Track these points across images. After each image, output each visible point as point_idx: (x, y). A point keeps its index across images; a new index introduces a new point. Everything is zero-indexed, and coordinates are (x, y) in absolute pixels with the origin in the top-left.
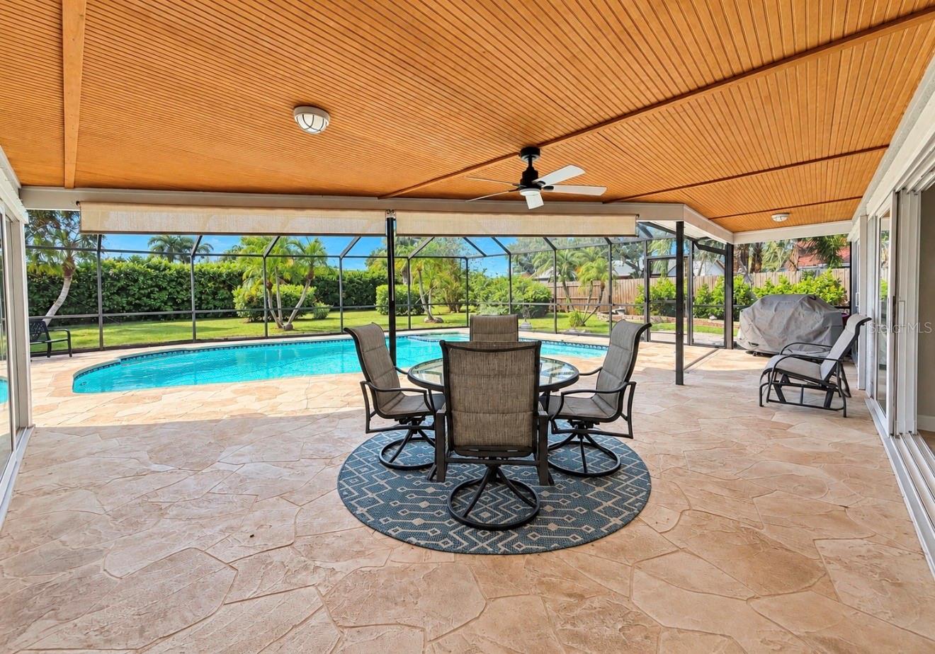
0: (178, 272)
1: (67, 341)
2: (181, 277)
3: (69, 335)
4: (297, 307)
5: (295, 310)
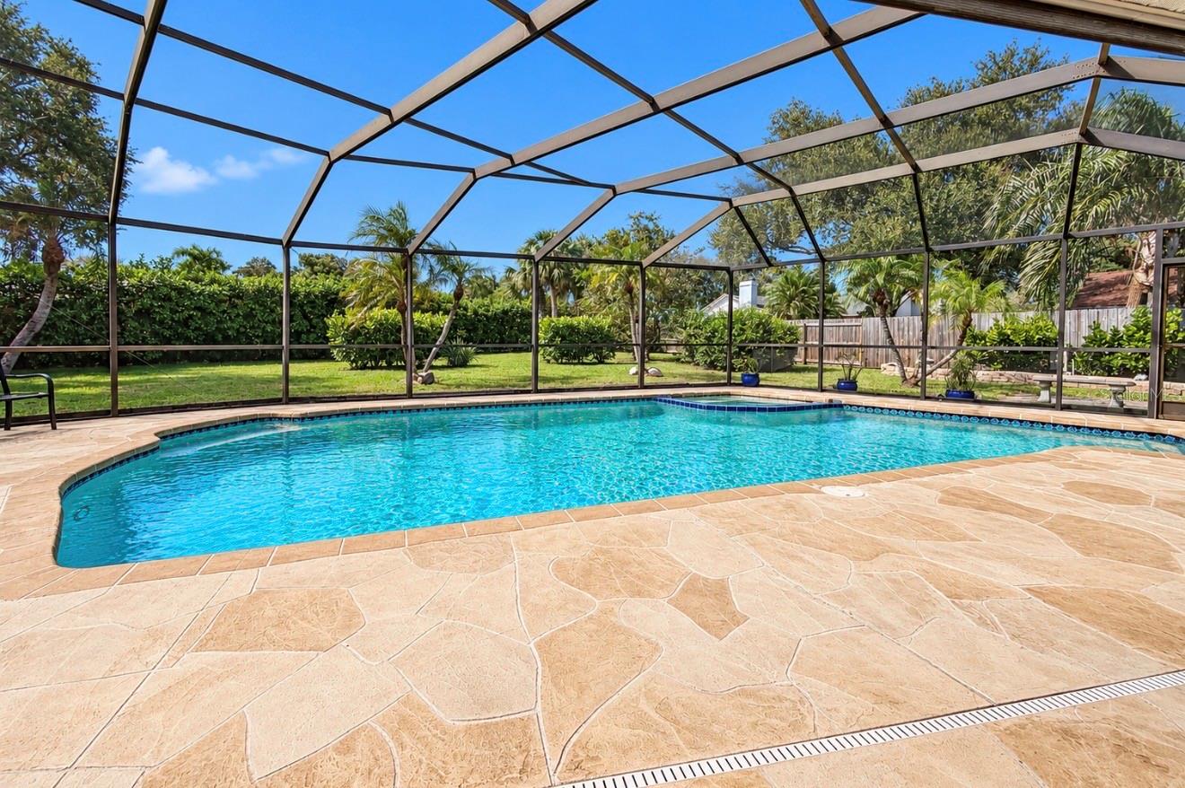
0: (232, 288)
1: (47, 398)
2: (238, 297)
3: (51, 387)
4: (438, 343)
5: (434, 349)
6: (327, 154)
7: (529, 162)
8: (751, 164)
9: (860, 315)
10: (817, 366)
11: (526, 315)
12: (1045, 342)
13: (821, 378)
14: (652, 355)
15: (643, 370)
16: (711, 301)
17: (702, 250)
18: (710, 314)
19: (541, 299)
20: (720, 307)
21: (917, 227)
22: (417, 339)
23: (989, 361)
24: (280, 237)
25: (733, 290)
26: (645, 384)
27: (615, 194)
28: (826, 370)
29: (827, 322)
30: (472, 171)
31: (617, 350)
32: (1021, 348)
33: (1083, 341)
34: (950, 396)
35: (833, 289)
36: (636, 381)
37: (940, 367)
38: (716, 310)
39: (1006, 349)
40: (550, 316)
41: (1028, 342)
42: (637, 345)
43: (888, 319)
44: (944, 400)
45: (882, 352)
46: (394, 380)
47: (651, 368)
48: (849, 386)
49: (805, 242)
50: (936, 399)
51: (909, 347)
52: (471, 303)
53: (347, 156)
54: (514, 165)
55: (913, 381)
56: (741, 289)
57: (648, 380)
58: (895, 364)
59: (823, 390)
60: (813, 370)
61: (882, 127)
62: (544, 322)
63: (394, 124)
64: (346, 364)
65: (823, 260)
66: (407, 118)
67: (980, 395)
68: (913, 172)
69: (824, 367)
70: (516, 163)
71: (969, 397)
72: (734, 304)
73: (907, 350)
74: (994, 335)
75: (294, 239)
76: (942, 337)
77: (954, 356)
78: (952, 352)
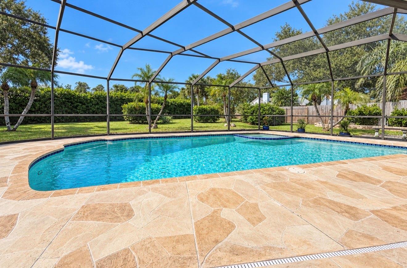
4: (159, 114)
5: (158, 116)
6: (122, 47)
7: (190, 49)
8: (267, 50)
9: (307, 105)
10: (290, 123)
11: (189, 105)
12: (376, 114)
13: (292, 127)
14: (232, 119)
15: (229, 125)
16: (253, 100)
17: (250, 81)
18: (253, 105)
19: (194, 99)
20: (256, 102)
21: (329, 72)
22: (152, 113)
23: (355, 121)
24: (107, 77)
25: (261, 96)
26: (230, 130)
27: (220, 61)
28: (293, 125)
29: (294, 107)
30: (171, 53)
31: (220, 118)
32: (368, 117)
33: (391, 114)
34: (341, 134)
35: (297, 95)
36: (227, 129)
37: (337, 124)
38: (255, 103)
39: (362, 117)
40: (197, 105)
41: (370, 114)
42: (226, 116)
43: (318, 106)
44: (339, 136)
45: (315, 118)
46: (144, 128)
47: (232, 124)
48: (302, 130)
49: (286, 78)
50: (336, 135)
51: (325, 116)
52: (170, 100)
53: (128, 48)
54: (185, 51)
55: (327, 129)
56: (263, 96)
57: (231, 128)
58: (320, 123)
59: (293, 132)
60: (289, 125)
61: (315, 35)
62: (195, 107)
63: (143, 36)
64: (128, 122)
65: (292, 85)
66: (148, 34)
67: (352, 134)
68: (326, 51)
69: (293, 123)
70: (186, 50)
71: (348, 134)
72: (261, 101)
73: (324, 117)
74: (357, 111)
75: (111, 78)
76: (338, 113)
77: (342, 120)
78: (342, 118)
